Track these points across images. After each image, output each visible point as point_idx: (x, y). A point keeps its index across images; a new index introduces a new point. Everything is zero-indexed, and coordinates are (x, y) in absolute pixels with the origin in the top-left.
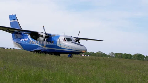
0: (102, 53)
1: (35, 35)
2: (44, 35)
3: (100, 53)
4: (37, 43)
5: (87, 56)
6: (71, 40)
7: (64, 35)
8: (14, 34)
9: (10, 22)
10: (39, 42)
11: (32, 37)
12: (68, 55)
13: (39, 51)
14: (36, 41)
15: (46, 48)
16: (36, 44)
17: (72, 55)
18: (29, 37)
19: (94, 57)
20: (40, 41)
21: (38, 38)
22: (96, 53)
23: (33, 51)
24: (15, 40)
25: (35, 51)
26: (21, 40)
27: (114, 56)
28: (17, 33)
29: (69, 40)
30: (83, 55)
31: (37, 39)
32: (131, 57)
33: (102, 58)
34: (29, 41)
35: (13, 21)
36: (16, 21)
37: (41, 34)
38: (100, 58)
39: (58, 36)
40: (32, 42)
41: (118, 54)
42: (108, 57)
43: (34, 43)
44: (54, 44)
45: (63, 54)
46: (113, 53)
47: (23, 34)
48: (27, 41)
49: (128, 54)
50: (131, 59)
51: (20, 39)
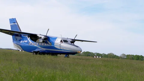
0: (113, 54)
1: (34, 37)
2: (43, 37)
3: (111, 55)
4: (36, 44)
5: (99, 57)
6: (68, 42)
7: (61, 37)
8: (14, 37)
9: (11, 25)
10: (37, 43)
11: (31, 39)
12: (65, 55)
13: (38, 52)
14: (35, 43)
15: (45, 49)
16: (35, 46)
17: (69, 56)
18: (29, 39)
19: (106, 59)
20: (39, 43)
21: (37, 39)
22: (107, 55)
23: (32, 52)
24: (15, 42)
25: (34, 52)
26: (21, 42)
27: (125, 57)
28: (17, 35)
29: (65, 41)
30: (95, 57)
31: (37, 41)
32: (143, 58)
33: (114, 59)
34: (28, 43)
35: (13, 24)
36: (16, 24)
37: (40, 36)
38: (111, 59)
39: (55, 38)
40: (31, 44)
41: (129, 55)
42: (119, 58)
43: (33, 44)
44: (52, 45)
45: (60, 54)
46: (124, 55)
47: (22, 36)
48: (27, 43)
49: (139, 56)
50: (142, 60)
51: (20, 40)
